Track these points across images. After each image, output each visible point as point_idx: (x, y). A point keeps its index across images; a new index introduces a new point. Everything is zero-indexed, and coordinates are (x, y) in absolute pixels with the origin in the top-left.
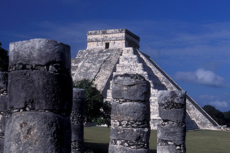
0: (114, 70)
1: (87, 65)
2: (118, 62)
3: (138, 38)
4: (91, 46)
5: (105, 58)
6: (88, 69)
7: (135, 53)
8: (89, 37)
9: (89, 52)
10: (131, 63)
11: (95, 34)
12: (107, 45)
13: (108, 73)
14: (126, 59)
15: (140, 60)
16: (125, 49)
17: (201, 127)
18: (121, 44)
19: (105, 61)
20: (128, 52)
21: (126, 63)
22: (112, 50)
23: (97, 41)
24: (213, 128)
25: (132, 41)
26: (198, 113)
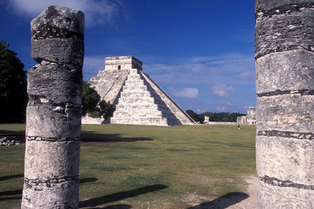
0: (124, 84)
1: (105, 81)
2: (126, 79)
3: (141, 63)
4: (107, 68)
5: (117, 76)
6: (105, 84)
7: (139, 73)
8: (107, 62)
9: (106, 72)
10: (136, 80)
11: (111, 59)
12: (119, 67)
13: (120, 86)
14: (132, 77)
15: (142, 78)
16: (132, 70)
17: (183, 124)
18: (129, 67)
19: (117, 78)
20: (134, 72)
21: (132, 79)
22: (123, 71)
23: (112, 64)
24: (191, 124)
25: (137, 65)
26: (181, 114)
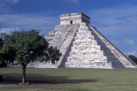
0: (75, 35)
1: (60, 33)
2: (77, 31)
3: (89, 18)
4: (62, 23)
5: (70, 29)
6: (61, 36)
7: (87, 25)
8: (61, 18)
9: (61, 26)
10: (85, 31)
11: (65, 16)
12: (71, 22)
13: (72, 37)
14: (82, 29)
15: (90, 29)
16: (81, 24)
17: (126, 66)
18: (79, 21)
19: (70, 31)
20: (83, 25)
21: (82, 31)
22: (74, 24)
23: (66, 20)
24: (133, 67)
25: (86, 19)
26: (124, 59)
